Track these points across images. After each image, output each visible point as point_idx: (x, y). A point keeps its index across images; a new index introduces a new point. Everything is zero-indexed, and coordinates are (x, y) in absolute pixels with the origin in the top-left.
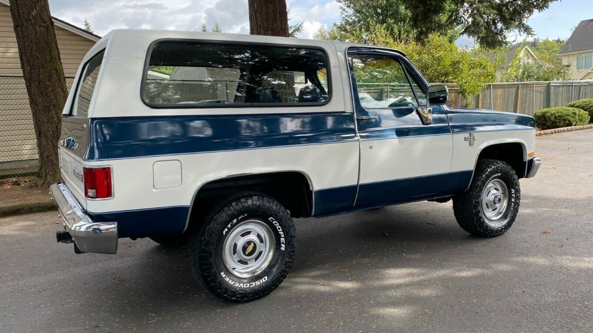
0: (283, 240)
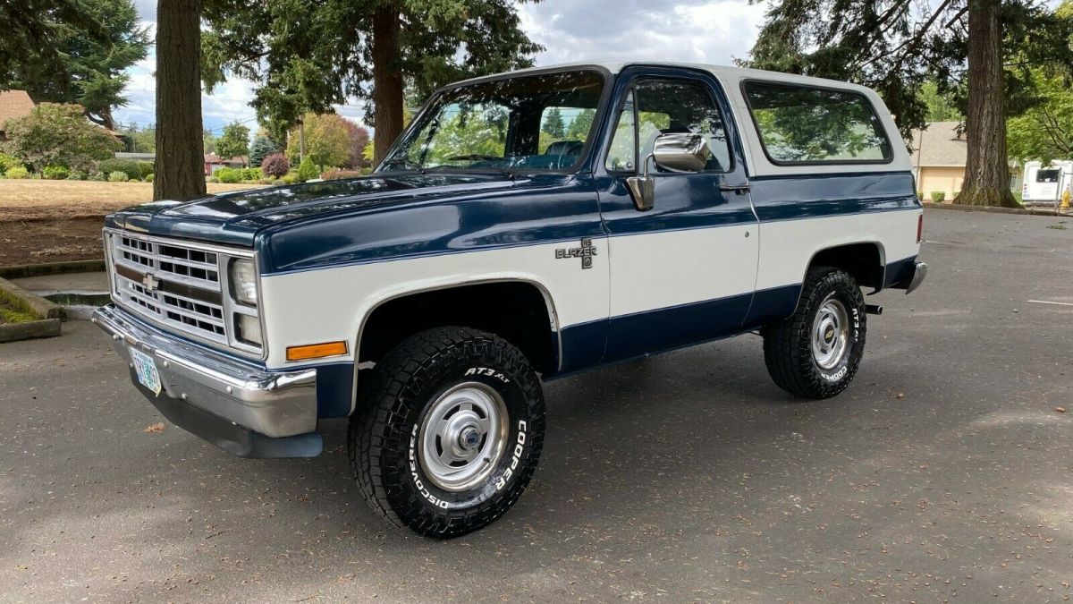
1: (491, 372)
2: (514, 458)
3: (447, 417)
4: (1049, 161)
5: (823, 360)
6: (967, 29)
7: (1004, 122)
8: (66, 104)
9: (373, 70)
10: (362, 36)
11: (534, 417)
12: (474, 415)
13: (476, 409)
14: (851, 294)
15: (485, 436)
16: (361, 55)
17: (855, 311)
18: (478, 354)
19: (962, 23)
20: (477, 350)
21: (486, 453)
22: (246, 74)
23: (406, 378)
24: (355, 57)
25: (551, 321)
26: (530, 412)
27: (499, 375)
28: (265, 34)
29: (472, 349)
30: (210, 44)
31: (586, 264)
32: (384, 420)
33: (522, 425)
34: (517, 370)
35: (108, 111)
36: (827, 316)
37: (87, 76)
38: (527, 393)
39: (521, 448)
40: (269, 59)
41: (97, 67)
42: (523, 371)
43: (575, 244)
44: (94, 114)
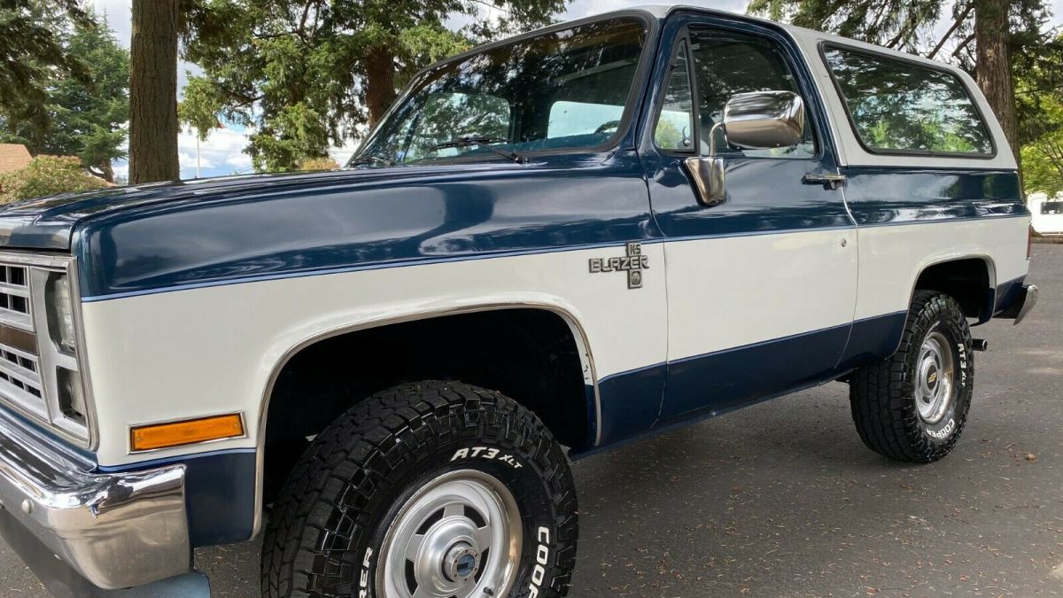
1: (493, 453)
2: (531, 587)
3: (423, 529)
4: (1055, 194)
5: (924, 410)
6: (975, 57)
7: (1019, 150)
8: (63, 157)
9: (368, 113)
10: (358, 79)
11: (561, 520)
12: (466, 523)
13: (471, 513)
14: (956, 325)
15: (485, 555)
16: (356, 99)
17: (961, 347)
18: (471, 425)
19: (969, 52)
20: (470, 418)
21: (487, 580)
22: (239, 119)
23: (349, 470)
24: (350, 101)
25: (584, 368)
26: (553, 510)
27: (506, 458)
28: (258, 79)
29: (462, 417)
30: (204, 91)
31: (634, 283)
32: (312, 545)
33: (543, 535)
34: (534, 448)
35: (108, 164)
36: (927, 355)
37: (87, 130)
38: (551, 484)
39: (542, 571)
40: (263, 105)
41: (98, 122)
42: (544, 449)
43: (617, 251)
44: (95, 167)
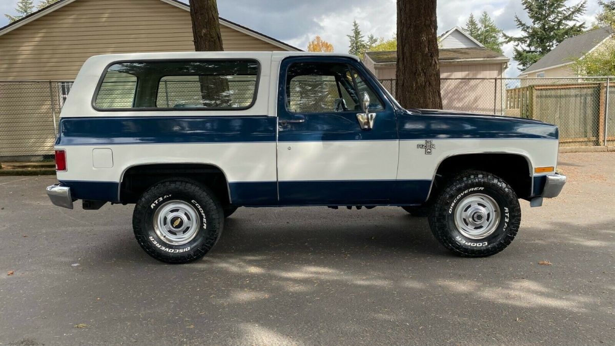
0: (205, 220)
